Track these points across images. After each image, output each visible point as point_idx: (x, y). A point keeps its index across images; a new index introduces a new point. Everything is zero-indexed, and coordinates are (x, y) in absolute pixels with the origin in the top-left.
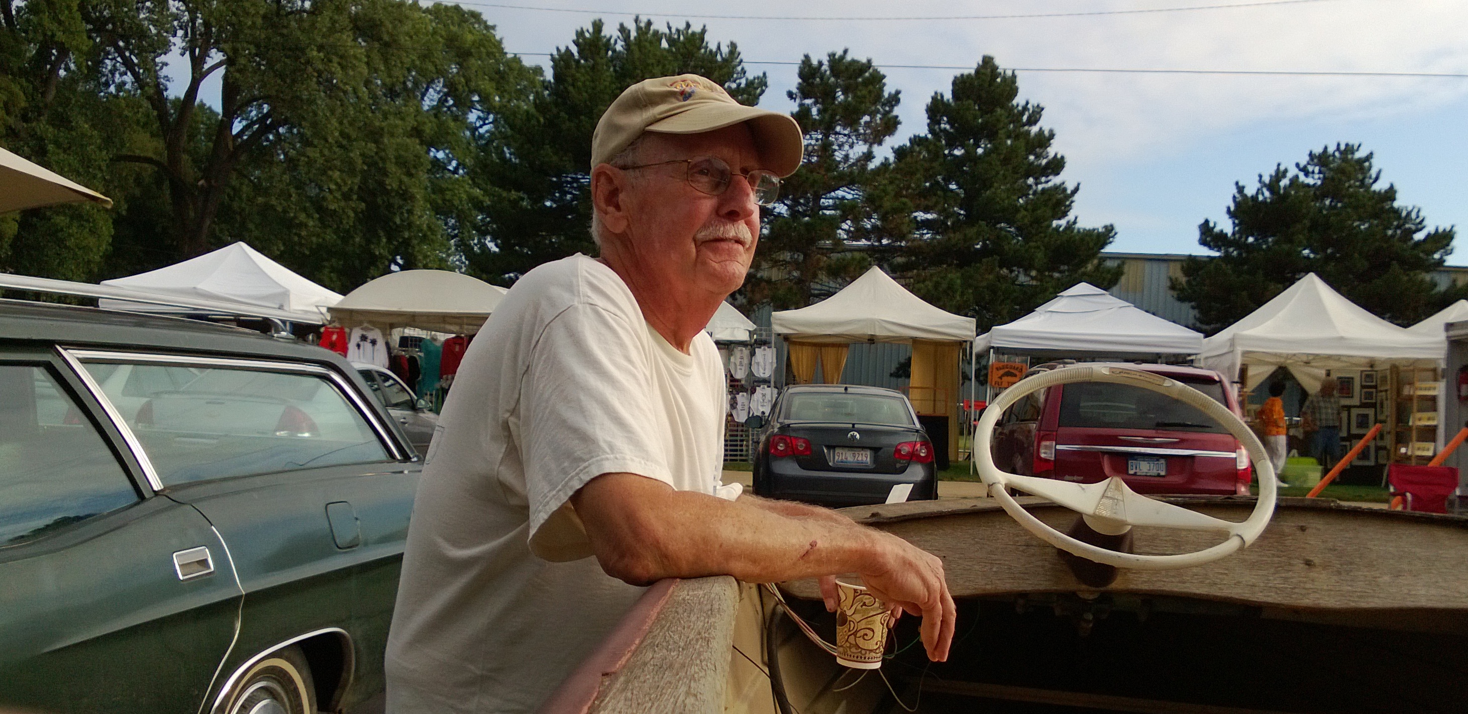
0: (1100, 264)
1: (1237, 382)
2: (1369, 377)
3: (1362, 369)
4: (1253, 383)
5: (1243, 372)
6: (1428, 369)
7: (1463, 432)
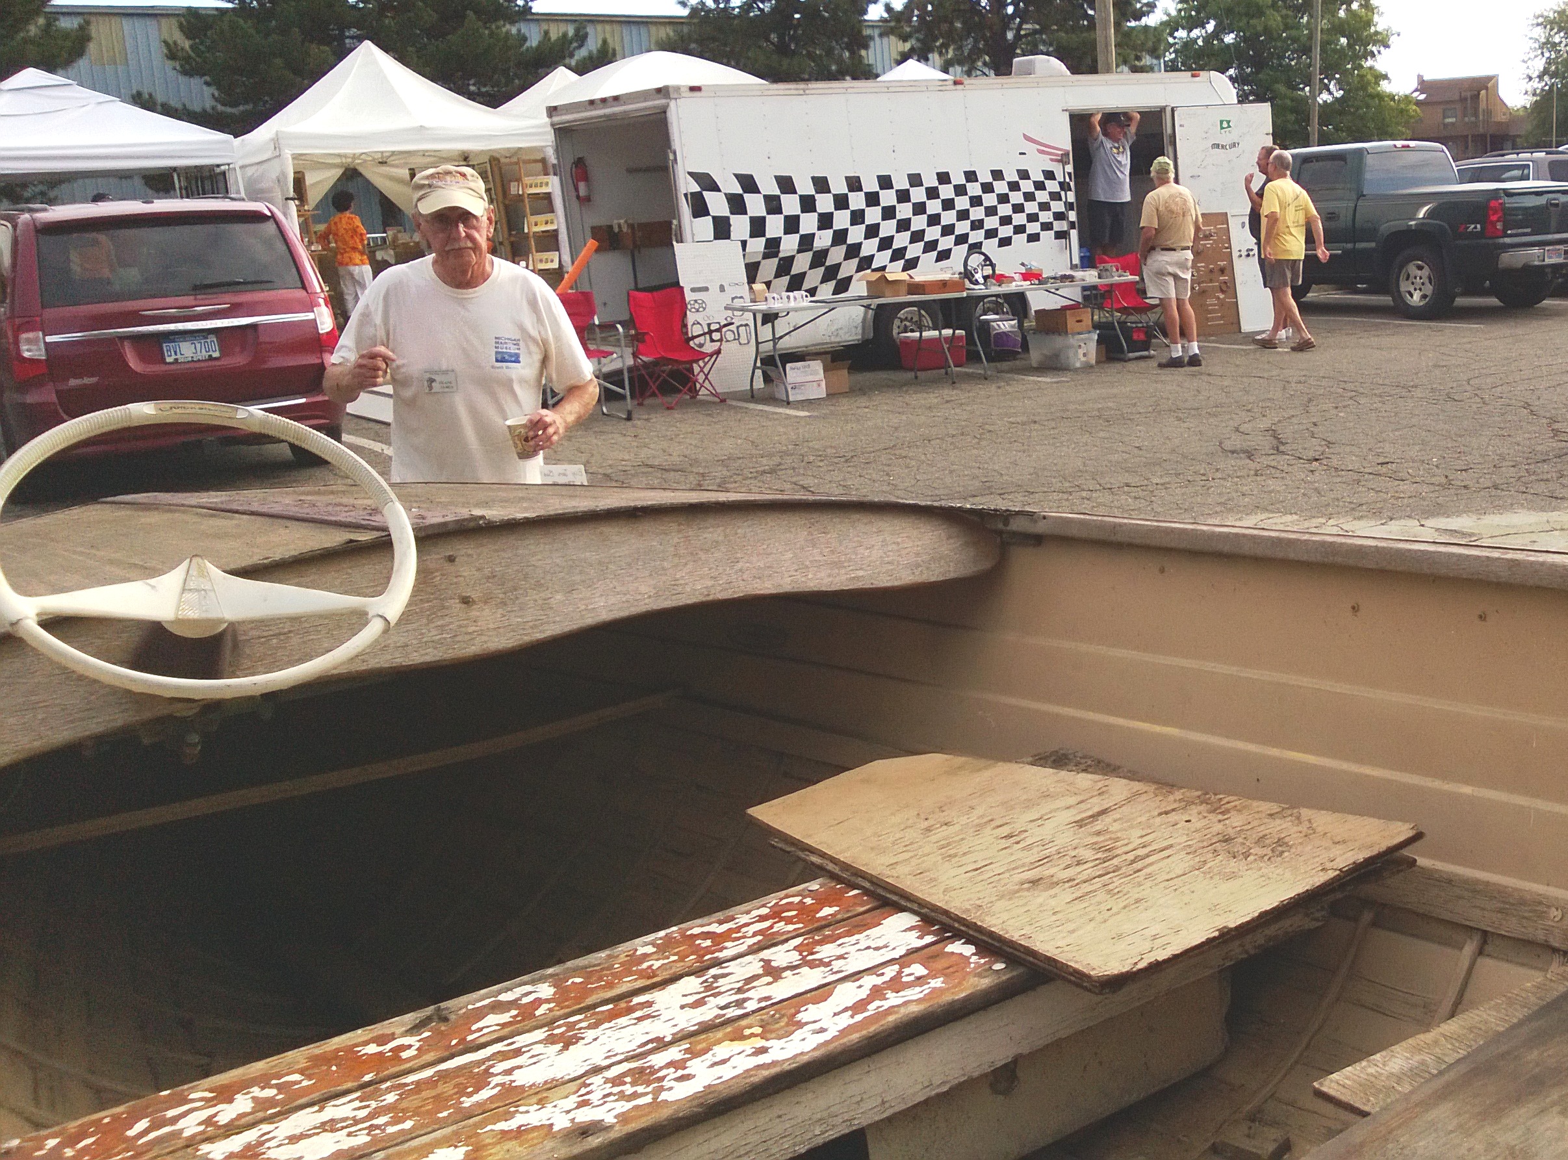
0: (49, 25)
1: (292, 199)
4: (315, 195)
5: (299, 182)
6: (536, 161)
7: (592, 244)
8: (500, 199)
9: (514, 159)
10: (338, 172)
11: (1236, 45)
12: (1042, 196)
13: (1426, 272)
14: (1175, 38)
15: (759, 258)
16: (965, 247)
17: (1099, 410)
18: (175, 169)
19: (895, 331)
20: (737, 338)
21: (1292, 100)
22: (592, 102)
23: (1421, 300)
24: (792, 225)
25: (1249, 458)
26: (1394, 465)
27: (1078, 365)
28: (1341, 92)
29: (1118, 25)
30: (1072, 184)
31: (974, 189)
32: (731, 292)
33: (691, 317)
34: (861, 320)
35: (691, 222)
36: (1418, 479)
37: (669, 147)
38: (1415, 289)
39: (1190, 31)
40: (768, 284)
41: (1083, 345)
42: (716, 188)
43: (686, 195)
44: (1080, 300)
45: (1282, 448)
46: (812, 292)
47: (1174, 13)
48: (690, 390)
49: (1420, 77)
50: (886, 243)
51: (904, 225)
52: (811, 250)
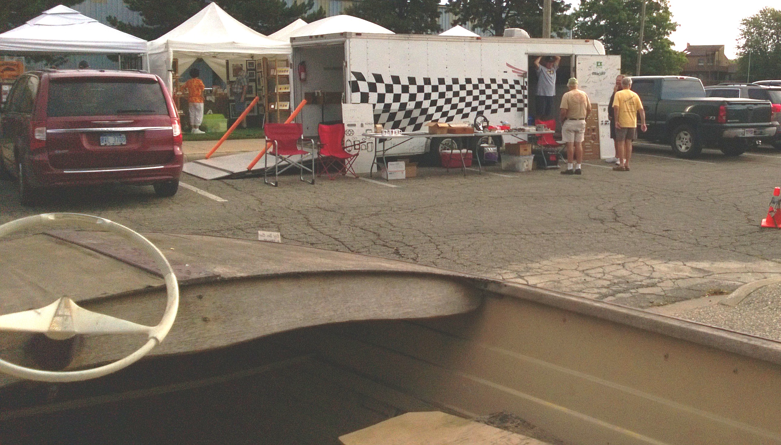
1: (171, 71)
2: (251, 64)
3: (247, 59)
4: (182, 70)
5: (175, 63)
6: (284, 61)
7: (304, 101)
8: (266, 76)
9: (274, 59)
10: (193, 60)
11: (605, 26)
12: (513, 92)
13: (688, 136)
14: (578, 21)
15: (380, 112)
16: (476, 113)
17: (532, 193)
18: (119, 54)
19: (440, 149)
20: (367, 149)
21: (629, 51)
22: (311, 37)
23: (685, 150)
24: (397, 98)
25: (602, 223)
26: (671, 232)
27: (523, 170)
28: (652, 49)
29: (553, 14)
30: (527, 87)
31: (482, 87)
32: (366, 127)
33: (346, 138)
34: (425, 143)
35: (351, 94)
36: (683, 240)
37: (344, 60)
38: (683, 144)
39: (585, 18)
40: (383, 125)
41: (526, 161)
42: (363, 79)
43: (349, 82)
44: (527, 140)
45: (618, 219)
46: (403, 129)
47: (578, 9)
48: (342, 171)
49: (688, 44)
50: (439, 109)
51: (448, 101)
52: (405, 110)
